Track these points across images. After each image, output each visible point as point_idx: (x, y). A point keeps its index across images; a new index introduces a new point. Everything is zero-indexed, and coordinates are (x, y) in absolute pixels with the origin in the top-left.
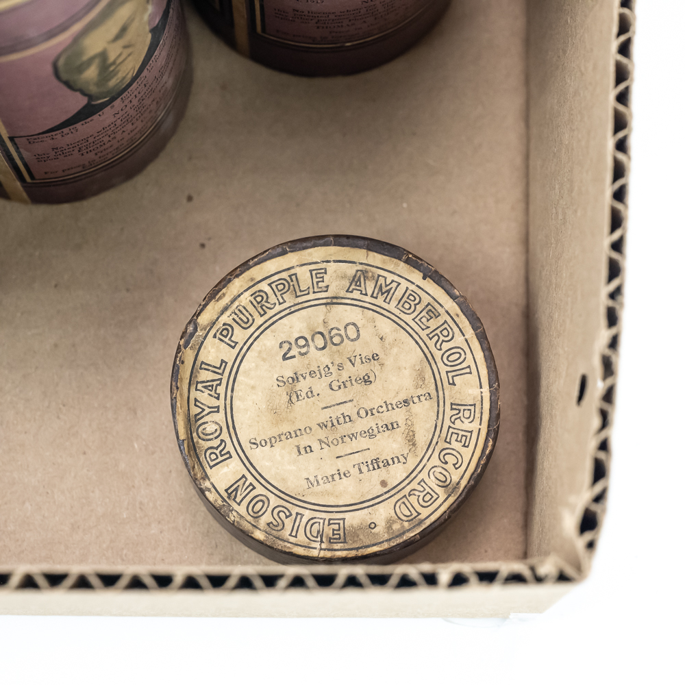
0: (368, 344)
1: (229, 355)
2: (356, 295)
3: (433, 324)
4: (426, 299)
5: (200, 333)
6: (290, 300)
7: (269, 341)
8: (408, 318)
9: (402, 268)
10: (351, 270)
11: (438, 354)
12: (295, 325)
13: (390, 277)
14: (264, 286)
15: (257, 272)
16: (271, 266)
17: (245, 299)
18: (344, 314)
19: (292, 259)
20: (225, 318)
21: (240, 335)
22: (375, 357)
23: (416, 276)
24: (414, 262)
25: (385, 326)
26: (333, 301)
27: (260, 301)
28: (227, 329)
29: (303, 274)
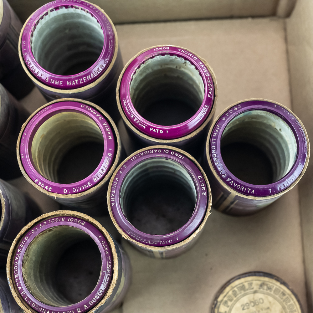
0: (266, 304)
1: (227, 309)
2: (261, 290)
3: (284, 297)
4: (282, 290)
5: (218, 304)
6: (243, 292)
7: (238, 305)
8: (277, 296)
9: (274, 281)
10: (259, 283)
11: (286, 306)
12: (245, 300)
13: (271, 284)
14: (235, 289)
15: (233, 284)
16: (237, 282)
17: (231, 293)
18: (259, 296)
19: (242, 280)
20: (226, 299)
21: (230, 303)
22: (268, 308)
23: (278, 284)
24: (278, 279)
25: (271, 299)
26: (255, 292)
27: (235, 294)
28: (226, 302)
29: (246, 285)
